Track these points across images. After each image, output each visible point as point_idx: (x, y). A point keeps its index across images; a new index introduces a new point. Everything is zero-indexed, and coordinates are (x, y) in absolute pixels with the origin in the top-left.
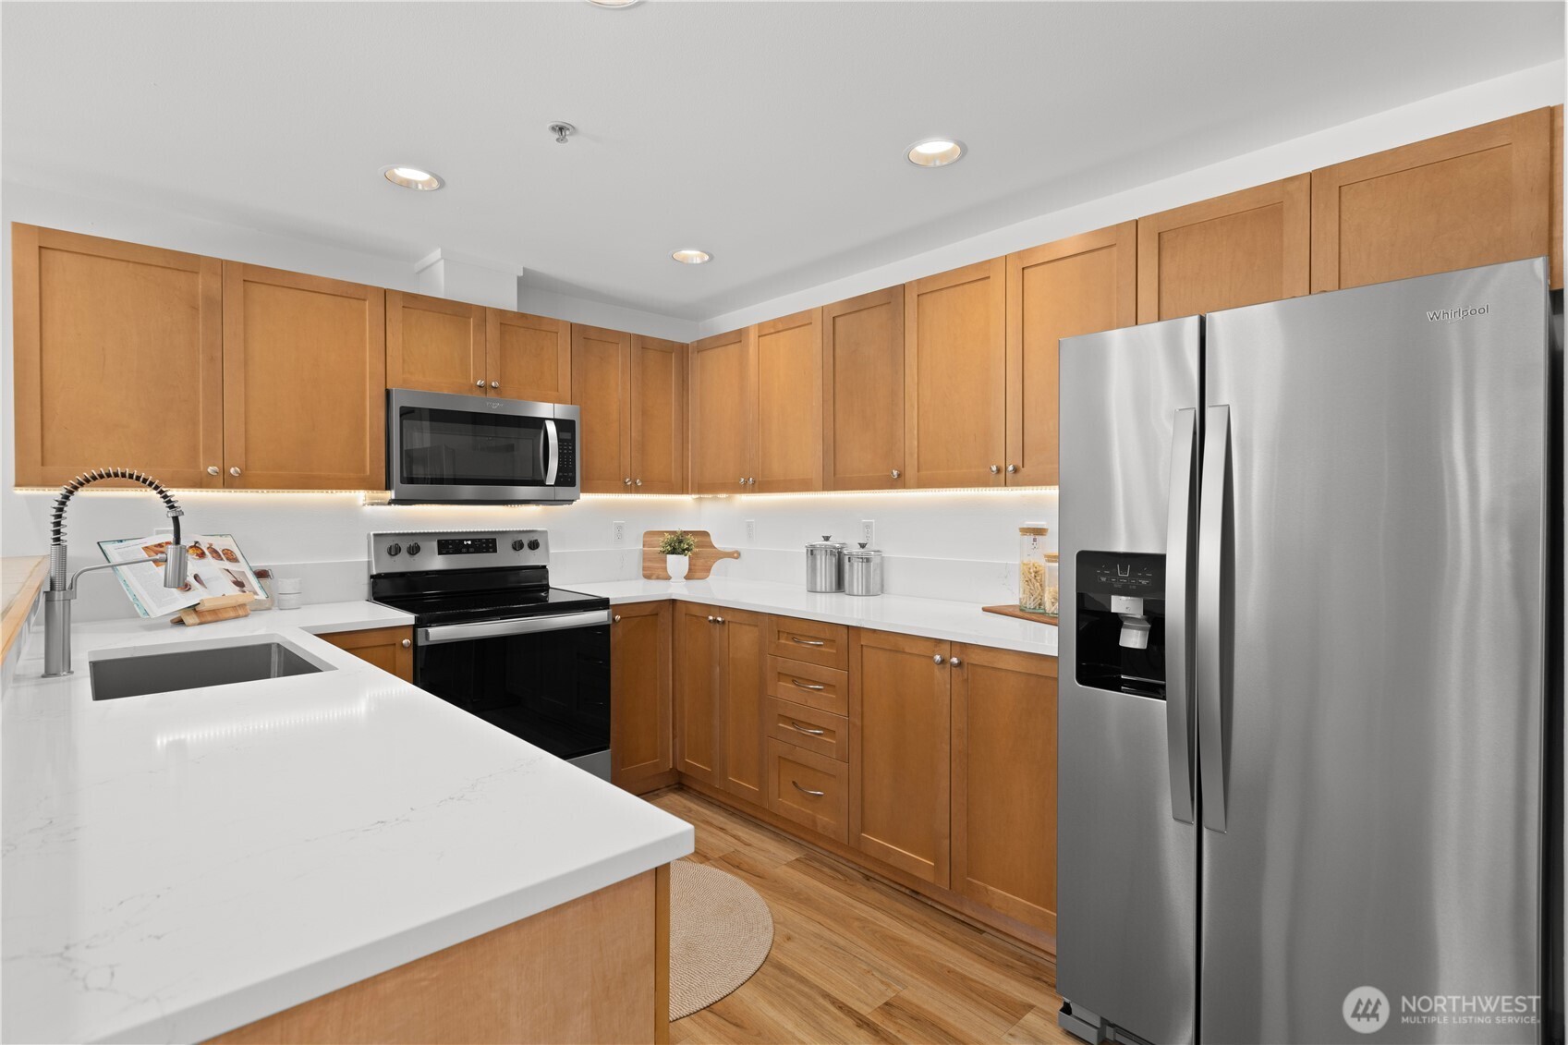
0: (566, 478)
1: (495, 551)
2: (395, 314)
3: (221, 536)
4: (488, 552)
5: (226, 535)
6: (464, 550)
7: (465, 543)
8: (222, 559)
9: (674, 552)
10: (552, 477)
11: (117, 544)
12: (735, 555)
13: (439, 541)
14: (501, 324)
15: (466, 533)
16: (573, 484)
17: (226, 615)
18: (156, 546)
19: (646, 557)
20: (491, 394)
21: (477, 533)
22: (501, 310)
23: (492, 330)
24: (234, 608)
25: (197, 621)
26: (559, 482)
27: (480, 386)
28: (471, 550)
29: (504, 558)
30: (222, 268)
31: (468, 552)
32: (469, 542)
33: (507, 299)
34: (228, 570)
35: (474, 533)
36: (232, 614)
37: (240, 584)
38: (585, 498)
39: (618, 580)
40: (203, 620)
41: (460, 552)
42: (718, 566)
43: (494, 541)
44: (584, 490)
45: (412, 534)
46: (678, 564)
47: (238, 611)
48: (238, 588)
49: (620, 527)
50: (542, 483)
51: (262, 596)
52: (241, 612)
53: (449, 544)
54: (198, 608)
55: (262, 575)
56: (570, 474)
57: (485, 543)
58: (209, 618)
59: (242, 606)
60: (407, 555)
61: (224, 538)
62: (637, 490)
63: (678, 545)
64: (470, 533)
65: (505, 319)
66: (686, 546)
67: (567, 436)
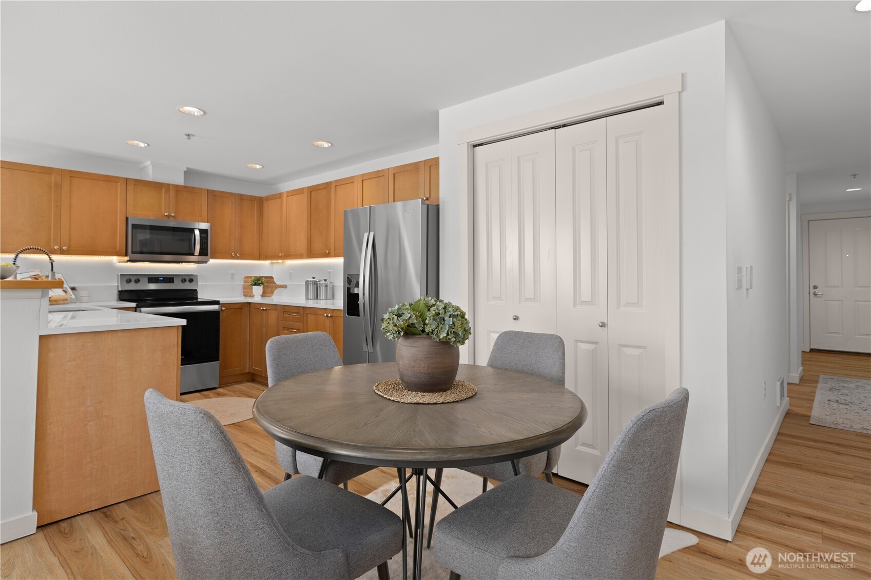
0: (204, 252)
1: (173, 282)
2: (131, 188)
4: (170, 282)
5: (59, 273)
7: (161, 278)
9: (255, 284)
10: (197, 252)
12: (285, 287)
13: (148, 278)
14: (176, 190)
15: (161, 275)
16: (207, 255)
17: (59, 303)
19: (245, 287)
20: (171, 219)
21: (166, 275)
22: (177, 185)
23: (172, 193)
24: (63, 300)
26: (200, 254)
27: (166, 216)
28: (163, 282)
29: (177, 285)
31: (161, 283)
33: (180, 180)
35: (164, 275)
36: (62, 302)
37: (65, 291)
39: (226, 294)
41: (158, 282)
42: (277, 291)
43: (173, 279)
44: (212, 258)
45: (137, 275)
46: (258, 290)
47: (64, 302)
48: (64, 293)
49: (233, 274)
50: (193, 255)
51: (73, 297)
52: (66, 302)
53: (153, 279)
55: (73, 289)
57: (169, 279)
58: (53, 303)
59: (66, 300)
60: (134, 283)
62: (237, 258)
63: (257, 282)
65: (178, 189)
66: (260, 282)
67: (204, 236)
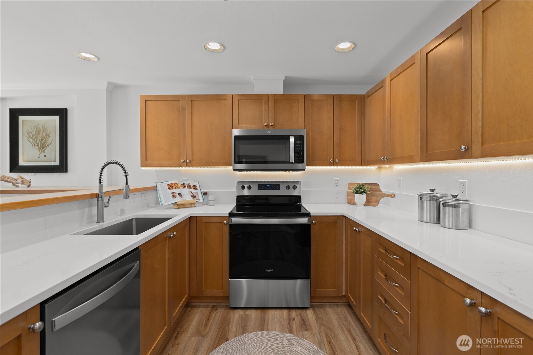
0: (299, 158)
1: (279, 189)
2: (236, 103)
3: (194, 181)
4: (276, 189)
6: (267, 188)
7: (268, 186)
8: (191, 188)
9: (357, 192)
10: (292, 160)
11: (161, 183)
12: (393, 196)
13: (258, 185)
14: (275, 100)
16: (302, 162)
17: (187, 206)
18: (171, 184)
19: (348, 194)
20: (271, 128)
21: (273, 182)
22: (275, 95)
23: (271, 103)
24: (191, 204)
25: (177, 207)
26: (296, 161)
27: (266, 125)
28: (270, 188)
29: (283, 192)
30: (186, 97)
31: (269, 189)
33: (279, 90)
34: (191, 192)
35: (271, 182)
37: (194, 197)
38: (307, 168)
39: (336, 204)
40: (179, 207)
41: (266, 189)
42: (383, 200)
43: (279, 185)
44: (308, 165)
46: (361, 199)
47: (192, 205)
48: (192, 198)
49: (337, 181)
51: (201, 200)
53: (262, 186)
54: (177, 204)
55: (205, 194)
56: (301, 158)
57: (275, 186)
58: (181, 207)
59: (194, 203)
61: (195, 182)
62: (337, 164)
63: (359, 189)
64: (270, 182)
65: (276, 98)
66: (362, 191)
67: (298, 142)
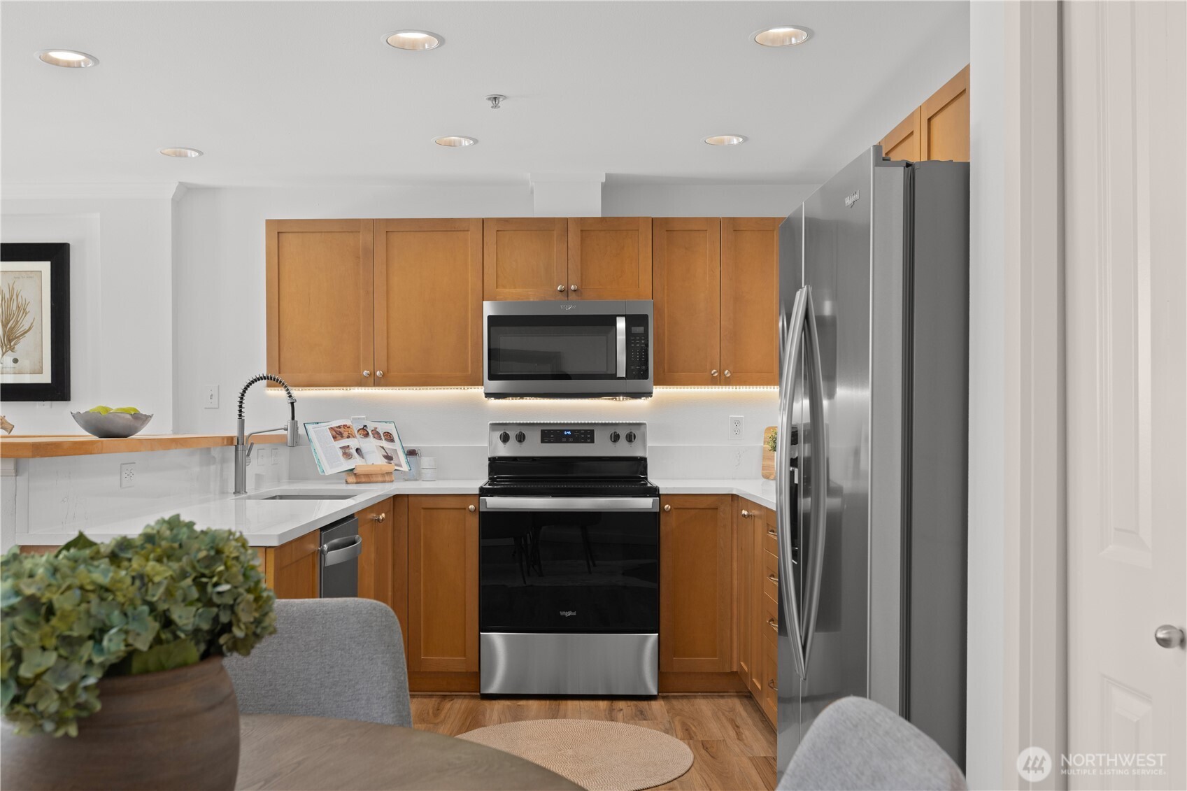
0: (638, 368)
1: (593, 441)
2: (491, 238)
3: (386, 422)
4: (586, 442)
5: (390, 422)
6: (564, 440)
7: (565, 433)
8: (381, 439)
10: (622, 372)
11: (315, 425)
13: (542, 431)
14: (582, 231)
15: (567, 424)
16: (645, 376)
17: (375, 479)
18: (337, 427)
19: (765, 455)
20: (573, 297)
21: (577, 424)
22: (582, 219)
23: (573, 238)
24: (383, 475)
25: (355, 481)
26: (630, 375)
27: (561, 291)
28: (571, 440)
29: (601, 448)
30: (373, 224)
31: (567, 442)
32: (569, 433)
33: (592, 207)
34: (383, 448)
35: (574, 424)
36: (380, 479)
37: (388, 458)
38: (658, 391)
39: (733, 479)
40: (359, 480)
41: (561, 442)
43: (592, 432)
44: (659, 382)
47: (384, 477)
48: (386, 460)
49: (737, 423)
50: (613, 377)
51: (405, 468)
52: (387, 478)
53: (551, 434)
54: (355, 471)
55: (411, 453)
56: (643, 367)
57: (584, 434)
58: (363, 480)
59: (389, 474)
60: (516, 442)
61: (388, 424)
62: (728, 382)
64: (571, 424)
65: (586, 227)
67: (639, 330)
